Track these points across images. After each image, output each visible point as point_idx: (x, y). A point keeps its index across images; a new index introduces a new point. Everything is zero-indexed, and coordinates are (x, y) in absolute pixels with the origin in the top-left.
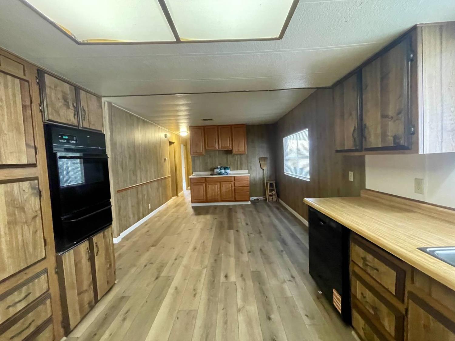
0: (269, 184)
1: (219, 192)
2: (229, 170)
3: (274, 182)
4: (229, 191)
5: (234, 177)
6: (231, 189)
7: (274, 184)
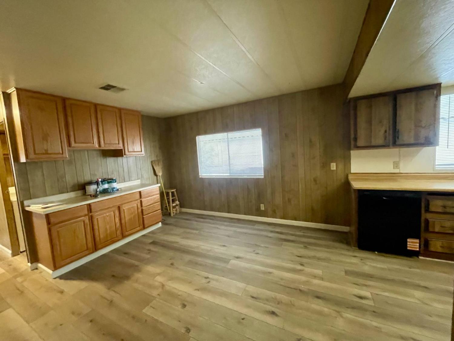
0: (170, 194)
1: (118, 224)
2: (116, 183)
3: (175, 190)
4: (134, 216)
5: (140, 192)
6: (137, 212)
7: (175, 192)
